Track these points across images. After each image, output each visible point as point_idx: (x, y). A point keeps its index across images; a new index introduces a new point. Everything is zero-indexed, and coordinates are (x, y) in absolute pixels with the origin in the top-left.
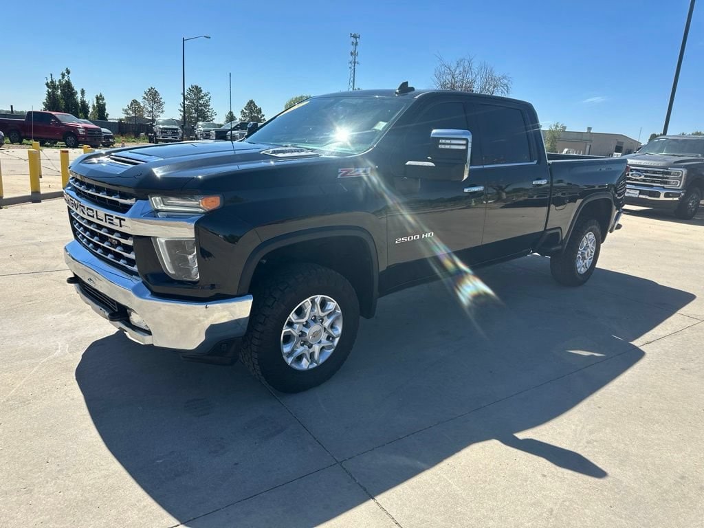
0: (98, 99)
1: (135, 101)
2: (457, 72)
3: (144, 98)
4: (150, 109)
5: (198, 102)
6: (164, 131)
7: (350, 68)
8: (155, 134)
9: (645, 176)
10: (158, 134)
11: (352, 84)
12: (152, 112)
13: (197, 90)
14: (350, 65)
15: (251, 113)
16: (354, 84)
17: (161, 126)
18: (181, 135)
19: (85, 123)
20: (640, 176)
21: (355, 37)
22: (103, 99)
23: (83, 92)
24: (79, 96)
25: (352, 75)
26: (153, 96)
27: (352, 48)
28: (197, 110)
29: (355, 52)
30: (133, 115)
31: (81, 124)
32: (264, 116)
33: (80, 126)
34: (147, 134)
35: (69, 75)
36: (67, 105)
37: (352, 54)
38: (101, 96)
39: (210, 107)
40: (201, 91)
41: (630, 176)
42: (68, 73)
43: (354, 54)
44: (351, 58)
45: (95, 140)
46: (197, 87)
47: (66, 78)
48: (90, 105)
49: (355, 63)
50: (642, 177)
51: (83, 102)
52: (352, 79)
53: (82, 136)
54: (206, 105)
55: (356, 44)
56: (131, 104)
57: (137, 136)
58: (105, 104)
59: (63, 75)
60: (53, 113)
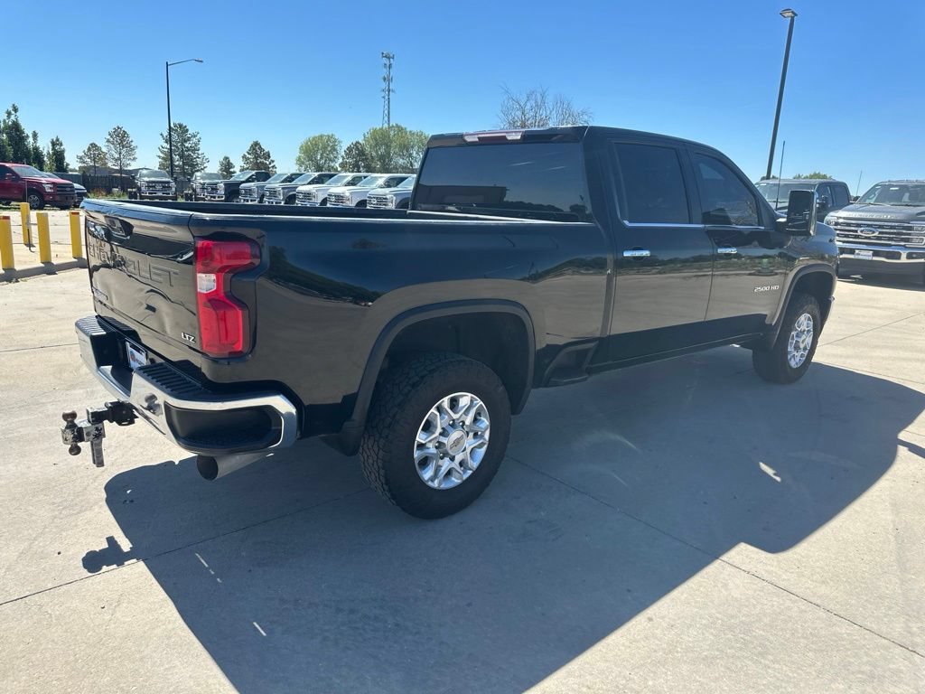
0: (54, 144)
1: (93, 145)
2: (528, 107)
3: (108, 141)
4: (117, 156)
5: (182, 145)
6: (151, 185)
7: (384, 97)
8: (139, 189)
9: (880, 233)
10: (143, 189)
11: (386, 118)
12: (119, 159)
13: (183, 129)
14: (383, 94)
15: (256, 158)
16: (389, 118)
17: (147, 179)
18: (174, 189)
19: (50, 176)
20: (874, 232)
21: (388, 57)
22: (61, 145)
23: (35, 135)
24: (31, 140)
25: (386, 107)
26: (120, 138)
27: (384, 72)
28: (182, 156)
29: (389, 76)
30: (92, 164)
31: (47, 178)
32: (273, 161)
33: (43, 181)
34: (124, 189)
35: (17, 114)
36: (15, 153)
37: (385, 79)
38: (58, 140)
39: (200, 152)
40: (187, 131)
41: (859, 233)
42: (16, 110)
43: (387, 79)
44: (384, 85)
45: (67, 198)
46: (181, 126)
47: (13, 117)
48: (45, 153)
49: (389, 91)
50: (876, 234)
51: (36, 149)
52: (386, 112)
53: (50, 194)
54: (195, 150)
55: (390, 66)
56: (89, 149)
57: (109, 192)
58: (64, 151)
59: (9, 114)
60: (7, 165)
